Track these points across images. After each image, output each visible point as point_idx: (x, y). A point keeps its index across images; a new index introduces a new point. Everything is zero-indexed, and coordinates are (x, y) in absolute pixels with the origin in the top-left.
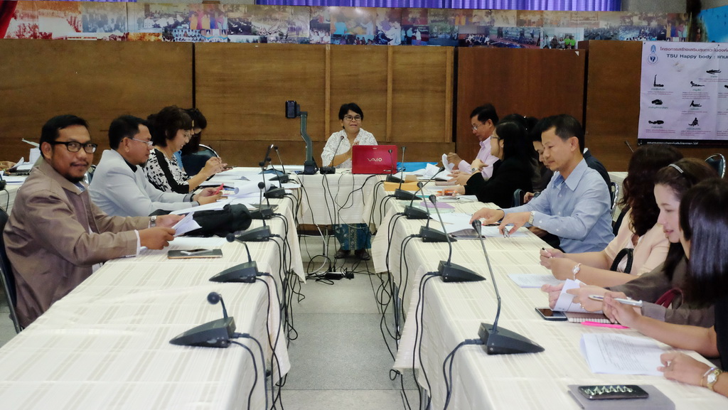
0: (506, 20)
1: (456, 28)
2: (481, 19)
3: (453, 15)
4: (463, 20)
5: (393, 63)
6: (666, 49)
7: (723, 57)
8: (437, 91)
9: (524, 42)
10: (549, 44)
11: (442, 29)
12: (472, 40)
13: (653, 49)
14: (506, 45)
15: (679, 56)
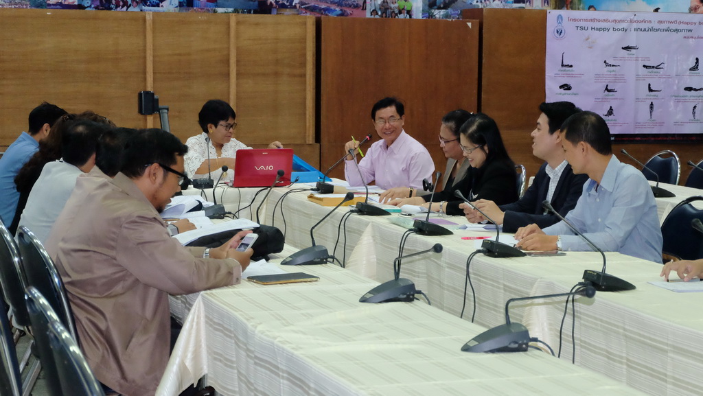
5: (237, 37)
6: (575, 20)
7: (641, 30)
8: (295, 76)
9: (346, 5)
10: (378, 7)
12: (276, 2)
13: (560, 19)
14: (321, 9)
15: (590, 29)
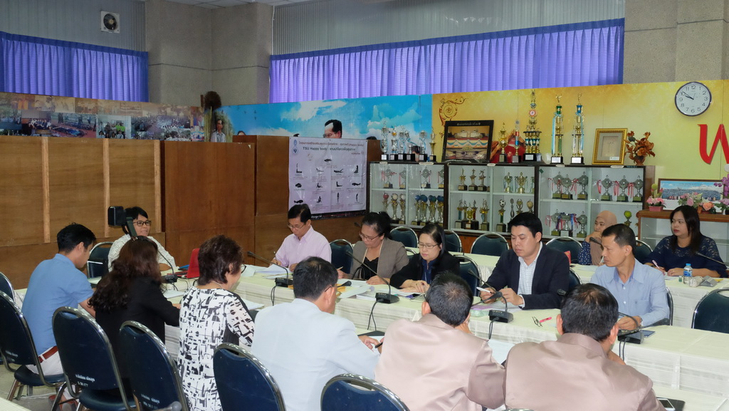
0: (66, 106)
1: (19, 112)
2: (42, 104)
3: (16, 99)
4: (26, 104)
6: (303, 143)
7: (333, 149)
8: (147, 184)
9: (83, 128)
10: (104, 130)
11: (5, 113)
12: (35, 125)
13: (295, 143)
14: (66, 130)
15: (310, 149)
